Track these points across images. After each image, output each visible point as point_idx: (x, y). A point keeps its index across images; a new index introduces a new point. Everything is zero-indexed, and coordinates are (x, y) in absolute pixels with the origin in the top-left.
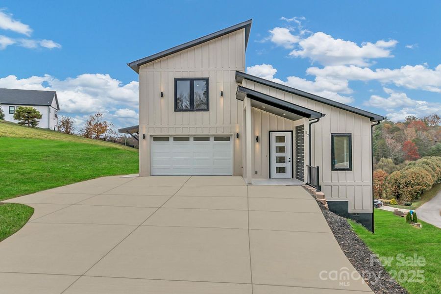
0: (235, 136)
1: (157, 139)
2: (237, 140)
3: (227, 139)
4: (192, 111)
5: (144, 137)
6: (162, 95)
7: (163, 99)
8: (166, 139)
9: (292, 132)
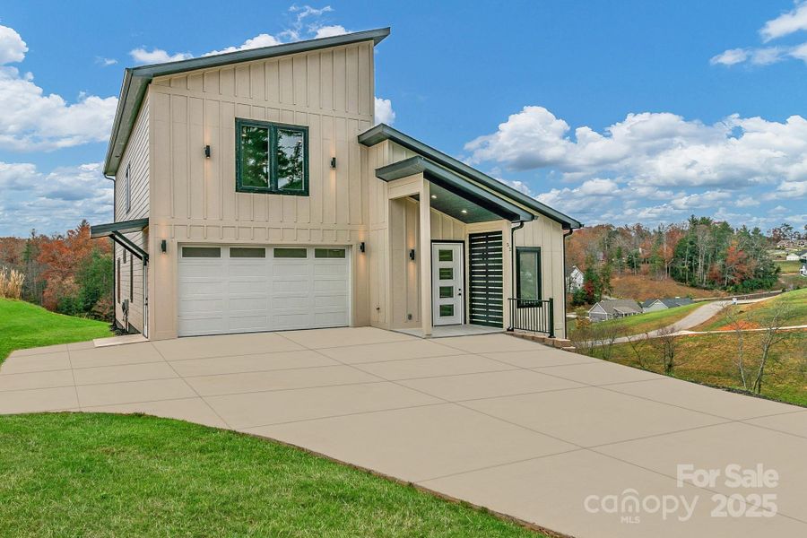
0: (356, 248)
1: (189, 251)
2: (361, 257)
3: (339, 253)
4: (274, 193)
5: (164, 247)
6: (208, 152)
7: (208, 161)
8: (214, 252)
9: (463, 242)
